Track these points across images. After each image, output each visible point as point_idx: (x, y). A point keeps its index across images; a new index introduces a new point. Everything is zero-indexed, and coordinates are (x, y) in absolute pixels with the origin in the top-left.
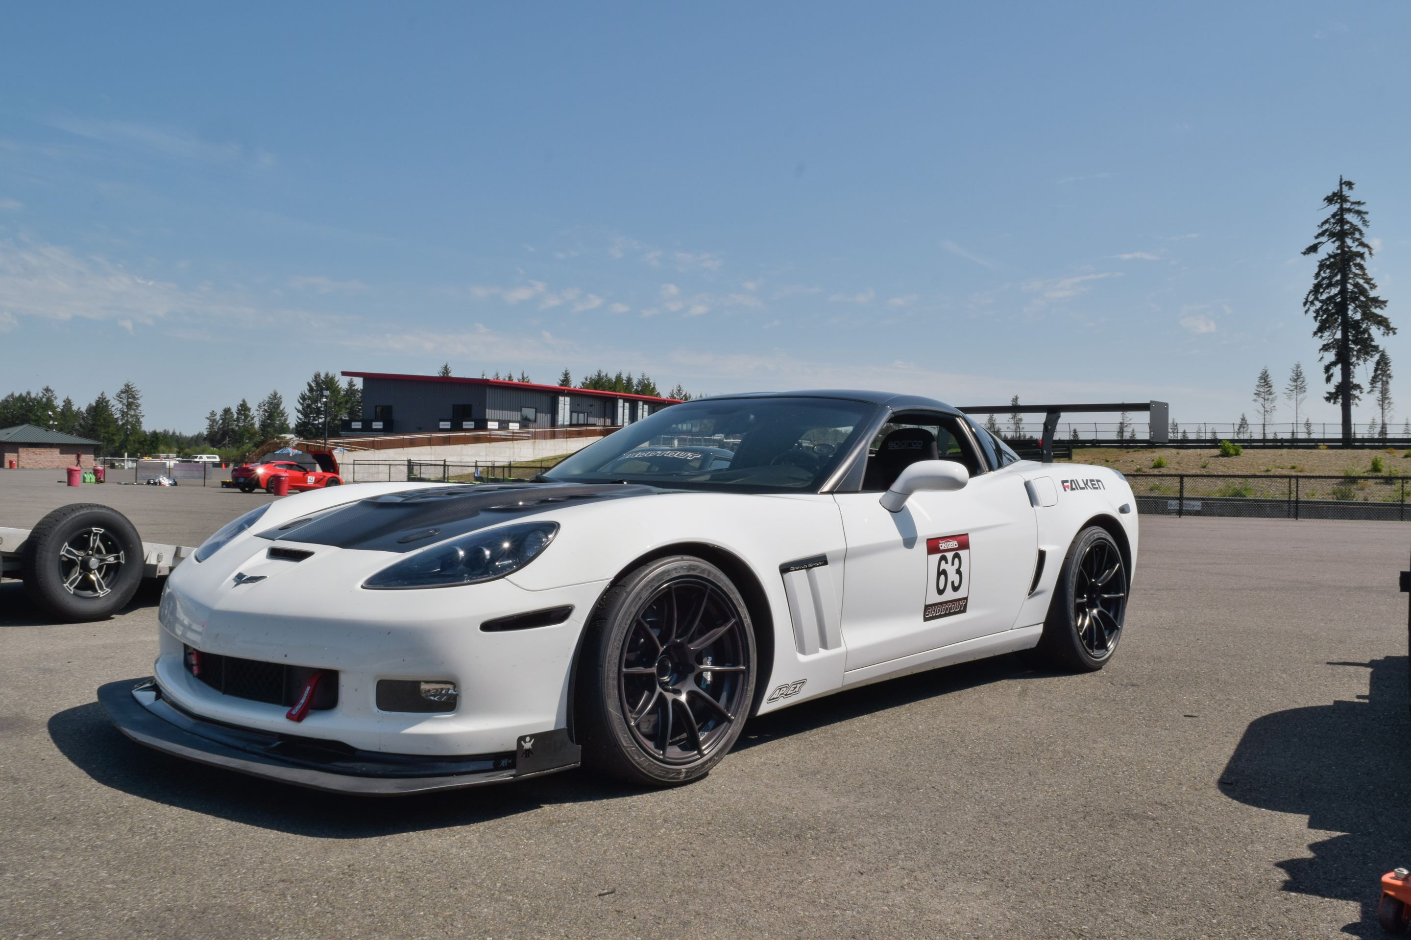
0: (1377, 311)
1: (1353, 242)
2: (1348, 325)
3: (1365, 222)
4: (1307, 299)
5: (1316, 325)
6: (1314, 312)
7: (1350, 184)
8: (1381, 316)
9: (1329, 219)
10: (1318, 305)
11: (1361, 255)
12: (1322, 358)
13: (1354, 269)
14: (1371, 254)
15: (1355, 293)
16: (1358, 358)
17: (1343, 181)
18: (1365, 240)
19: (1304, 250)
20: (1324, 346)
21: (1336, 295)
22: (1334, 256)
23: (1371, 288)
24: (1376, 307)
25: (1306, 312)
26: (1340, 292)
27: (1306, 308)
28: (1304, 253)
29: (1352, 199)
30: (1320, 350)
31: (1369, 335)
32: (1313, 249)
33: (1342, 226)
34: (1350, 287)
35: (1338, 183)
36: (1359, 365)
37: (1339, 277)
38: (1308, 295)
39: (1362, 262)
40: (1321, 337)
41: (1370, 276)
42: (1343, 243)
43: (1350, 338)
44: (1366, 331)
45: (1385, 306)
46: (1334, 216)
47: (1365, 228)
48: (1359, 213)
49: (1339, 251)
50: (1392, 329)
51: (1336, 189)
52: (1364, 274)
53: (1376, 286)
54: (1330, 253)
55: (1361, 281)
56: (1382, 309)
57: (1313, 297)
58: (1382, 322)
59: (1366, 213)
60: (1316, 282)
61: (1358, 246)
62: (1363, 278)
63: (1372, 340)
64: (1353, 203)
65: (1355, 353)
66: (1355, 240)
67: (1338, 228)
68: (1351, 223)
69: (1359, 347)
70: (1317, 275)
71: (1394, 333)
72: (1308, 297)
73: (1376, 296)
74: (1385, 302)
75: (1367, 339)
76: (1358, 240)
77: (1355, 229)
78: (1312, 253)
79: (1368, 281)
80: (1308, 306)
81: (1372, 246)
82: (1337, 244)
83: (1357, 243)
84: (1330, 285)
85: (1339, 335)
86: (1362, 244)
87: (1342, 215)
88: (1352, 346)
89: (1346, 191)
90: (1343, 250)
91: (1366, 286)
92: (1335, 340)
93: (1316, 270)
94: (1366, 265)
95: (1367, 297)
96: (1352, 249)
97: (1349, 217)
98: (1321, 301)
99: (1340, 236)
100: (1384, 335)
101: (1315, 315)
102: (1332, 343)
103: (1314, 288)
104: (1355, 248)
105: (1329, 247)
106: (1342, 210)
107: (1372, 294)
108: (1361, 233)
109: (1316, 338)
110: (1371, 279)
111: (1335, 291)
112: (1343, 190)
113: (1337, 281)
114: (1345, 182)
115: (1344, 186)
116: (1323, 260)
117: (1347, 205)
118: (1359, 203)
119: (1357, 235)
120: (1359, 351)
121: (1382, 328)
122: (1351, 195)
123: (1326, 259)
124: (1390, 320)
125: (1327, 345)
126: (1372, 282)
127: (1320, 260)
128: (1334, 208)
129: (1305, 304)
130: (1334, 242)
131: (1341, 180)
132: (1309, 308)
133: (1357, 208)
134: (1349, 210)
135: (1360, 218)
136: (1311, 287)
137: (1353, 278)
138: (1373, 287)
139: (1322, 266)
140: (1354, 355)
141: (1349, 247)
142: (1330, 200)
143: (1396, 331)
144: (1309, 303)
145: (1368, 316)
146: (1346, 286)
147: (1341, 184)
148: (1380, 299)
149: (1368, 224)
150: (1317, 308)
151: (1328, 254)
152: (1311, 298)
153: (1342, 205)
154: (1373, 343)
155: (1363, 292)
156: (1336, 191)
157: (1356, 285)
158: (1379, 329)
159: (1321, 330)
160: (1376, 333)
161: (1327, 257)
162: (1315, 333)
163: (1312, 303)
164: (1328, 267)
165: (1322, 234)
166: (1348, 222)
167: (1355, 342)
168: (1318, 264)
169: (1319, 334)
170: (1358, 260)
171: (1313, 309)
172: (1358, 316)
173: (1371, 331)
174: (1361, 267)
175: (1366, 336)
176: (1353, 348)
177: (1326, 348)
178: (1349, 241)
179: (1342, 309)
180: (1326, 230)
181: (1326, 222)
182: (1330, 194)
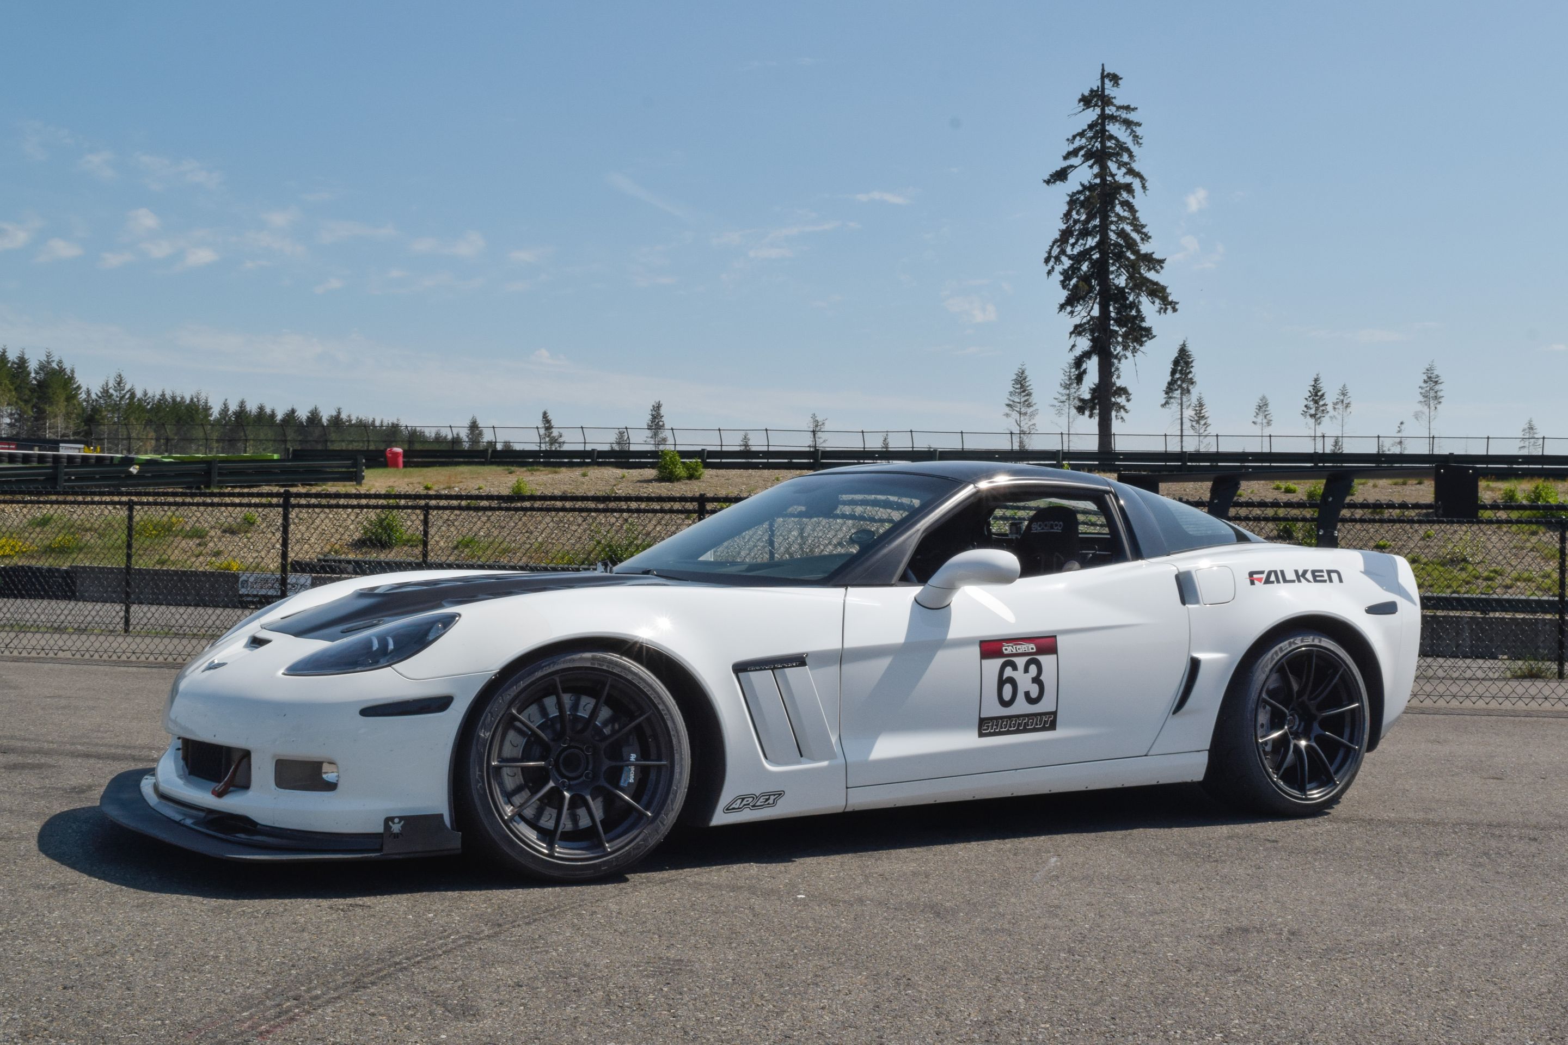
0: (1152, 275)
1: (1119, 168)
2: (1109, 295)
3: (1136, 138)
4: (1050, 253)
5: (1063, 295)
6: (1061, 274)
7: (1115, 79)
8: (1157, 284)
9: (1084, 131)
10: (1067, 263)
11: (1128, 188)
12: (1074, 346)
13: (1118, 209)
14: (1144, 187)
15: (1120, 245)
16: (1125, 348)
17: (1105, 73)
18: (1136, 166)
19: (1047, 177)
20: (1076, 327)
21: (1092, 248)
22: (1091, 187)
23: (1142, 239)
24: (1149, 270)
25: (1049, 273)
26: (1099, 245)
27: (1049, 267)
28: (1048, 182)
29: (1117, 102)
30: (1071, 333)
31: (1138, 311)
32: (1061, 175)
33: (1102, 143)
34: (1113, 236)
35: (1099, 77)
36: (1126, 358)
37: (1097, 222)
38: (1052, 247)
39: (1131, 200)
40: (1072, 312)
41: (1143, 220)
42: (1104, 168)
43: (1113, 314)
44: (1134, 305)
45: (1162, 267)
46: (1091, 127)
47: (1137, 146)
48: (1128, 123)
49: (1098, 181)
50: (1171, 303)
51: (1096, 84)
52: (1135, 219)
53: (1150, 237)
54: (1086, 183)
55: (1128, 228)
56: (1157, 272)
57: (1058, 250)
58: (1158, 292)
59: (1139, 124)
60: (1064, 227)
61: (1125, 174)
62: (1131, 224)
63: (1143, 320)
64: (1119, 108)
65: (1120, 339)
66: (1121, 165)
67: (1098, 145)
68: (1116, 139)
69: (1124, 330)
70: (1067, 215)
71: (1175, 310)
72: (1051, 250)
73: (1149, 252)
74: (1162, 261)
75: (1135, 317)
76: (1126, 164)
77: (1122, 148)
78: (1058, 183)
79: (1138, 228)
80: (1051, 263)
81: (1145, 176)
82: (1096, 169)
83: (1124, 170)
84: (1085, 233)
85: (1096, 312)
86: (1131, 172)
87: (1103, 125)
88: (1117, 328)
89: (1110, 90)
90: (1103, 180)
91: (1135, 236)
92: (1092, 318)
93: (1065, 208)
94: (1136, 203)
95: (1136, 253)
96: (1117, 178)
97: (1114, 129)
98: (1070, 257)
99: (1099, 157)
100: (1160, 312)
101: (1062, 278)
102: (1088, 322)
103: (1061, 236)
104: (1121, 176)
105: (1084, 174)
106: (1104, 117)
107: (1144, 248)
108: (1131, 155)
109: (1064, 314)
110: (1143, 226)
111: (1091, 242)
112: (1106, 86)
113: (1095, 226)
114: (1109, 75)
115: (1107, 81)
116: (1074, 194)
117: (1110, 110)
118: (1127, 108)
119: (1125, 158)
120: (1125, 336)
121: (1157, 301)
122: (1119, 95)
123: (1079, 192)
124: (1168, 291)
125: (1080, 325)
126: (1144, 230)
127: (1070, 193)
128: (1092, 115)
129: (1047, 261)
130: (1091, 167)
131: (1103, 70)
132: (1053, 268)
133: (1124, 114)
134: (1113, 118)
135: (1129, 131)
136: (1057, 235)
137: (1116, 222)
138: (1146, 237)
139: (1072, 202)
140: (1118, 343)
141: (1113, 176)
142: (1086, 101)
143: (1177, 306)
144: (1053, 259)
145: (1140, 284)
146: (1107, 234)
147: (1103, 77)
148: (1154, 256)
149: (1140, 141)
150: (1066, 267)
151: (1082, 185)
152: (1056, 251)
153: (1103, 110)
154: (1144, 325)
155: (1131, 245)
156: (1095, 88)
157: (1122, 234)
158: (1153, 303)
159: (1071, 301)
160: (1148, 307)
161: (1080, 188)
162: (1062, 307)
163: (1057, 259)
164: (1083, 204)
165: (1074, 153)
166: (1111, 137)
167: (1119, 322)
168: (1068, 199)
169: (1069, 309)
170: (1125, 195)
171: (1059, 268)
172: (1121, 281)
173: (1142, 308)
174: (1127, 205)
175: (1134, 313)
176: (1116, 332)
177: (1078, 330)
178: (1112, 166)
179: (1100, 270)
180: (1081, 148)
181: (1082, 134)
182: (1087, 93)
